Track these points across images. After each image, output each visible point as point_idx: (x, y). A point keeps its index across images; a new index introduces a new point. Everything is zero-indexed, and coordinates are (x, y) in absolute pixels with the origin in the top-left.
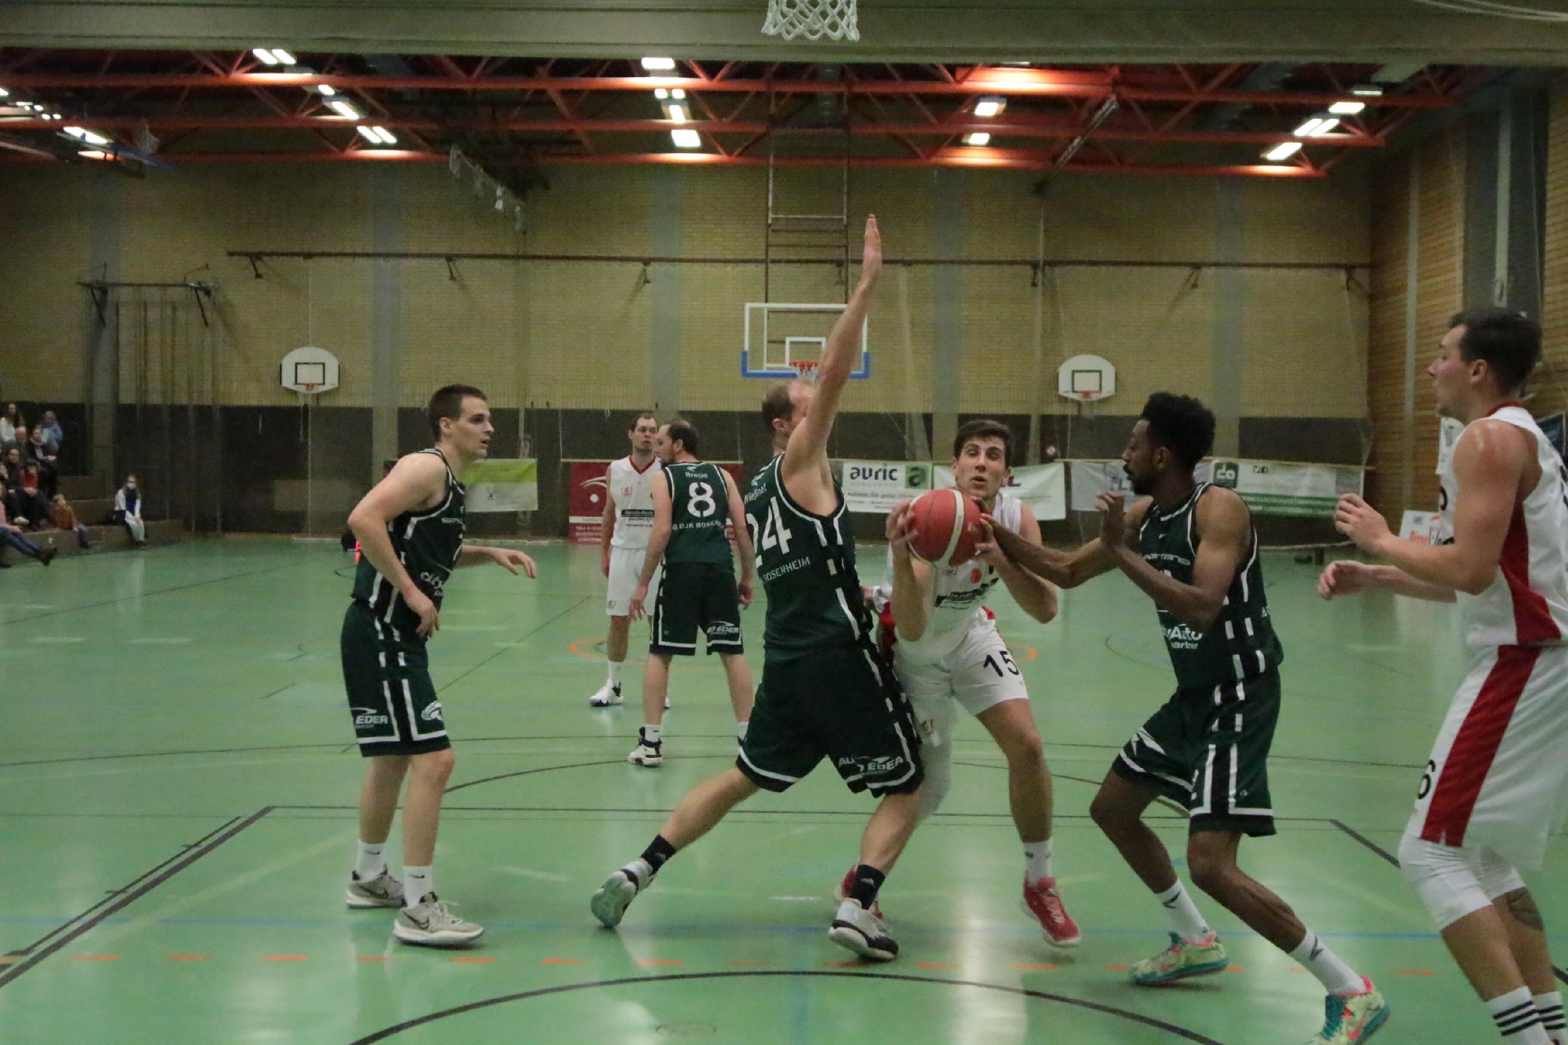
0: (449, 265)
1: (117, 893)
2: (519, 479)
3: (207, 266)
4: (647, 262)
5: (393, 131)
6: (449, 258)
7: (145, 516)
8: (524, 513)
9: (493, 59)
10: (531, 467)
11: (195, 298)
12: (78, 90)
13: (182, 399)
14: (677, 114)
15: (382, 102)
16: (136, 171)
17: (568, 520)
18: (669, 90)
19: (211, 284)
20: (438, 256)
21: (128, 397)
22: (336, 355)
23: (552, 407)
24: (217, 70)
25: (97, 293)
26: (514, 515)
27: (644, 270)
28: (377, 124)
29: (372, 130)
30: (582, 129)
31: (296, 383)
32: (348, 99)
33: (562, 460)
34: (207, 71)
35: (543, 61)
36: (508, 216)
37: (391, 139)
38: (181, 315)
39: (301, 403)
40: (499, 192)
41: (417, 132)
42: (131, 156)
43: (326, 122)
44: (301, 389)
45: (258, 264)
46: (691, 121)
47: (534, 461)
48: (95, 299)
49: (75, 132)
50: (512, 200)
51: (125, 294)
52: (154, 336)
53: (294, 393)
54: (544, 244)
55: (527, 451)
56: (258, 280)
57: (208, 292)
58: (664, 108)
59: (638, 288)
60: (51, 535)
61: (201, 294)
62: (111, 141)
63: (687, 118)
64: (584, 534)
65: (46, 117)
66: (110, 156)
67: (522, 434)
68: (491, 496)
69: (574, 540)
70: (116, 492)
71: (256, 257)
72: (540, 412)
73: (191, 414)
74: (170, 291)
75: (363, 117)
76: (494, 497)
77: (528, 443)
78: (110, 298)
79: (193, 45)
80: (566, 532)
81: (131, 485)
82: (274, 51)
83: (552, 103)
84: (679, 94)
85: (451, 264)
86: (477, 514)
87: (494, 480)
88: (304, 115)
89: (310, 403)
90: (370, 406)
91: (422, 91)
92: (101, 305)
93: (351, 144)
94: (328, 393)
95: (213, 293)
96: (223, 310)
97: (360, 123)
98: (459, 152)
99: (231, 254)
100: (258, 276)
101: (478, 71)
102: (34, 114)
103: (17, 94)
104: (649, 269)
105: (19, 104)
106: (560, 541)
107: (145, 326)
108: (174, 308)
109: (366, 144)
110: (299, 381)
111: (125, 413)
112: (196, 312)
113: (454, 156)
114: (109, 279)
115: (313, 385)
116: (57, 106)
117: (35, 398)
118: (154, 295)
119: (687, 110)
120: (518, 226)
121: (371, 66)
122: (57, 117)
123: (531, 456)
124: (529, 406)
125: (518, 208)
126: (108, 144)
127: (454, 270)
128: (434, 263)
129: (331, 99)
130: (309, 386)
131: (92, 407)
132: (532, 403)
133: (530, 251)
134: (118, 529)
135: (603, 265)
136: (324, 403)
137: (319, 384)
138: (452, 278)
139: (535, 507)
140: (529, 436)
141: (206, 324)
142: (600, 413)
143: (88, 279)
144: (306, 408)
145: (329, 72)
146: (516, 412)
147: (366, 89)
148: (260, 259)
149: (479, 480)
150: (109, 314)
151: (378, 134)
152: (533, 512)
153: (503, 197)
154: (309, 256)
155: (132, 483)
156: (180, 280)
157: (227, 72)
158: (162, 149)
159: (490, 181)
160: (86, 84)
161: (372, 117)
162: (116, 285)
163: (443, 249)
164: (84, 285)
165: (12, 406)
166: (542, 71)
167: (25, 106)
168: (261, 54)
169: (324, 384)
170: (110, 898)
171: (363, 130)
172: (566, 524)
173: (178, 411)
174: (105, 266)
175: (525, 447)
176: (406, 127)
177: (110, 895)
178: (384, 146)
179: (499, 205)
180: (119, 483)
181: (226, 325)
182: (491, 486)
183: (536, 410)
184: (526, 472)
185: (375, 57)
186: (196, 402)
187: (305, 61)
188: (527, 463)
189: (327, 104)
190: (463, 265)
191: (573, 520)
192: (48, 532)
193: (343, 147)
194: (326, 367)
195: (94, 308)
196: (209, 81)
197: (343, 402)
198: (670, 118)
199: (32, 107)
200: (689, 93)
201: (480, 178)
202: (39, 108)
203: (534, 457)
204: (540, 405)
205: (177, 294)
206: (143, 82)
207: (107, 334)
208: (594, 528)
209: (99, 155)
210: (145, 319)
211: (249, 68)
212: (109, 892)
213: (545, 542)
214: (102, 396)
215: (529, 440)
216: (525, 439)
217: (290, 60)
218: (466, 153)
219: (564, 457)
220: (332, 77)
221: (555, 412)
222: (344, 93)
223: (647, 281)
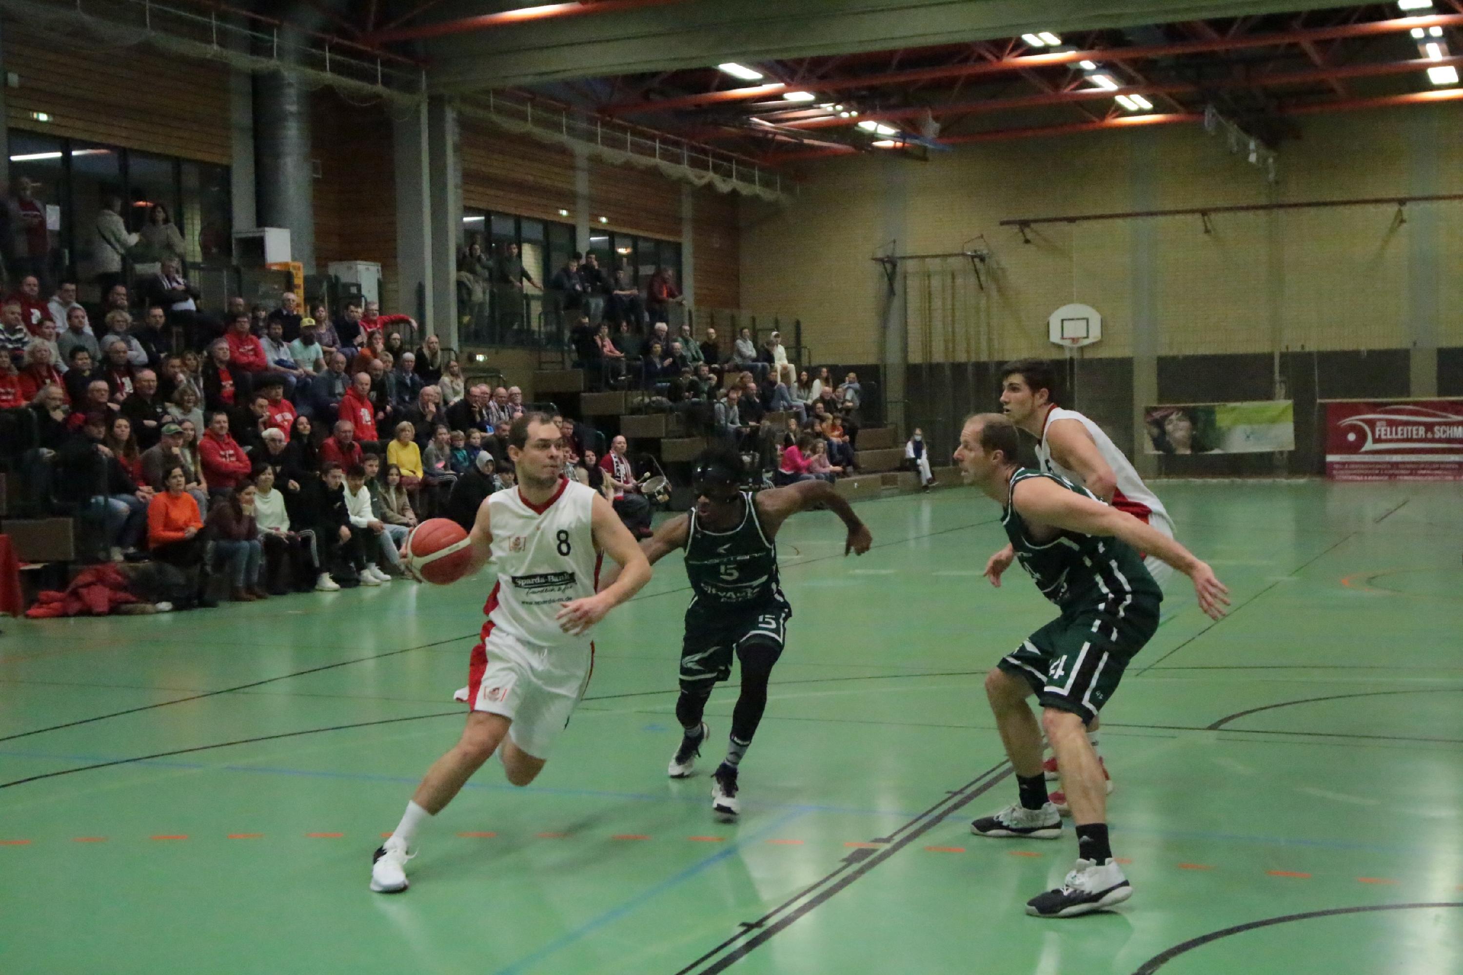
0: (1204, 221)
1: (955, 794)
2: (1273, 421)
3: (982, 236)
4: (1402, 202)
5: (1148, 97)
6: (1204, 213)
7: (932, 463)
8: (1281, 453)
9: (1246, 19)
10: (1286, 408)
11: (971, 266)
12: (871, 88)
13: (961, 357)
14: (1434, 52)
15: (1139, 71)
16: (922, 156)
17: (1324, 458)
18: (1426, 28)
19: (985, 252)
20: (1193, 211)
21: (916, 357)
22: (1098, 310)
23: (1307, 349)
24: (990, 56)
25: (888, 266)
26: (1270, 455)
27: (1400, 211)
28: (1133, 93)
29: (1130, 99)
30: (1335, 78)
31: (1063, 338)
32: (1107, 71)
33: (1319, 401)
34: (981, 58)
35: (1294, 16)
36: (1260, 170)
37: (1147, 105)
38: (959, 281)
39: (1067, 355)
40: (1252, 145)
41: (1170, 95)
42: (917, 142)
43: (1088, 94)
44: (1067, 343)
45: (1027, 231)
46: (1448, 58)
47: (1290, 402)
48: (886, 270)
49: (868, 126)
50: (1263, 151)
51: (911, 266)
52: (937, 303)
53: (1060, 347)
54: (1294, 193)
55: (1283, 392)
56: (1027, 246)
57: (982, 259)
58: (1420, 48)
59: (1392, 230)
60: (855, 481)
61: (977, 260)
62: (898, 130)
63: (1444, 54)
64: (1342, 472)
65: (845, 115)
66: (899, 144)
67: (1277, 376)
68: (1248, 437)
69: (1331, 477)
70: (906, 443)
71: (1024, 224)
72: (1296, 356)
73: (970, 369)
74: (951, 260)
75: (1123, 86)
76: (1251, 438)
77: (1283, 386)
78: (899, 269)
79: (967, 37)
80: (1324, 471)
81: (918, 438)
82: (1041, 35)
83: (1304, 55)
84: (1437, 32)
85: (1206, 218)
86: (1235, 455)
87: (1250, 422)
88: (1067, 90)
89: (1076, 355)
90: (1131, 355)
91: (1178, 56)
92: (891, 278)
93: (1110, 112)
94: (1093, 345)
95: (987, 260)
96: (997, 276)
97: (1119, 92)
98: (1214, 111)
99: (1002, 223)
100: (1027, 241)
101: (1232, 31)
102: (835, 114)
103: (822, 98)
104: (1407, 209)
105: (822, 105)
106: (1318, 480)
107: (929, 296)
108: (953, 277)
109: (1124, 112)
110: (1065, 336)
111: (913, 372)
112: (973, 280)
113: (1209, 117)
114: (899, 253)
115: (1078, 339)
116: (854, 103)
117: (840, 361)
118: (934, 265)
119: (1445, 46)
120: (1271, 176)
121: (1130, 38)
122: (854, 114)
123: (1287, 397)
124: (1284, 350)
125: (1271, 160)
126: (897, 133)
127: (1208, 225)
128: (1189, 218)
129: (1093, 73)
130: (1074, 340)
131: (885, 367)
132: (1287, 348)
133: (1286, 200)
134: (910, 475)
135: (1357, 208)
136: (1088, 355)
137: (1084, 338)
138: (1207, 231)
139: (1292, 448)
140: (1284, 378)
141: (981, 288)
142: (1356, 353)
143: (880, 254)
144: (1072, 359)
145: (1091, 48)
146: (1271, 356)
147: (1124, 61)
148: (1028, 226)
149: (1236, 422)
150: (898, 286)
151: (1135, 101)
152: (1290, 452)
153: (1256, 151)
154: (1072, 220)
155: (918, 435)
156: (959, 251)
157: (999, 58)
158: (943, 133)
159: (1245, 137)
160: (876, 82)
161: (1129, 85)
162: (904, 258)
163: (1199, 204)
164: (876, 259)
165: (825, 370)
166: (1296, 24)
167: (828, 107)
168: (1030, 39)
169: (1087, 337)
170: (949, 798)
171: (1121, 99)
172: (1323, 463)
173: (958, 368)
174: (894, 242)
175: (1280, 389)
176: (1162, 94)
177: (950, 795)
178: (1141, 112)
179: (1253, 158)
180: (909, 435)
181: (1000, 290)
182: (1247, 428)
183: (1292, 353)
184: (1284, 412)
185: (1133, 30)
186: (973, 359)
187: (1069, 40)
188: (1282, 405)
189: (1088, 78)
190: (1217, 219)
191: (1330, 458)
192: (853, 478)
193: (1103, 115)
194: (1090, 324)
195: (886, 279)
196: (980, 68)
197: (1104, 353)
198: (1427, 56)
199: (834, 107)
200: (1446, 28)
201: (1233, 133)
202: (839, 107)
203: (1289, 398)
204: (1296, 348)
205: (956, 263)
206: (926, 75)
207: (897, 303)
208: (1353, 466)
209: (889, 144)
210: (929, 287)
211: (1019, 51)
212: (948, 792)
213: (1302, 481)
214: (893, 358)
215: (1284, 382)
216: (1281, 382)
217: (1055, 41)
218: (1221, 112)
219: (1320, 398)
220: (1095, 52)
221: (1310, 354)
222: (1105, 66)
223: (1402, 221)
